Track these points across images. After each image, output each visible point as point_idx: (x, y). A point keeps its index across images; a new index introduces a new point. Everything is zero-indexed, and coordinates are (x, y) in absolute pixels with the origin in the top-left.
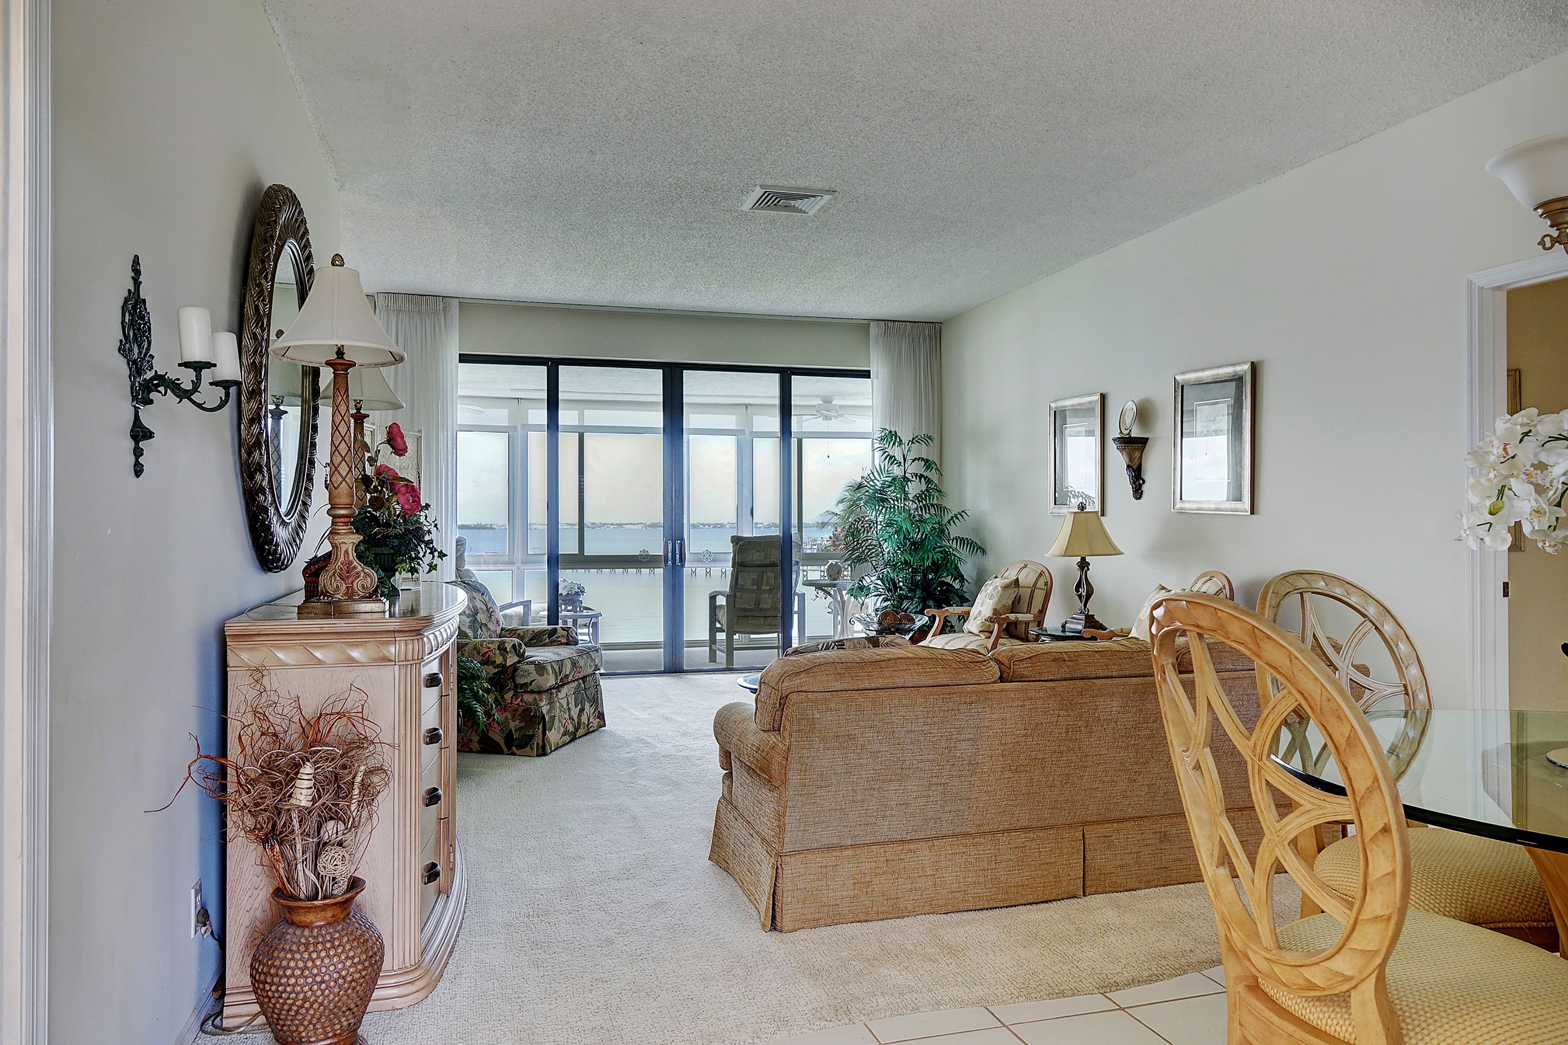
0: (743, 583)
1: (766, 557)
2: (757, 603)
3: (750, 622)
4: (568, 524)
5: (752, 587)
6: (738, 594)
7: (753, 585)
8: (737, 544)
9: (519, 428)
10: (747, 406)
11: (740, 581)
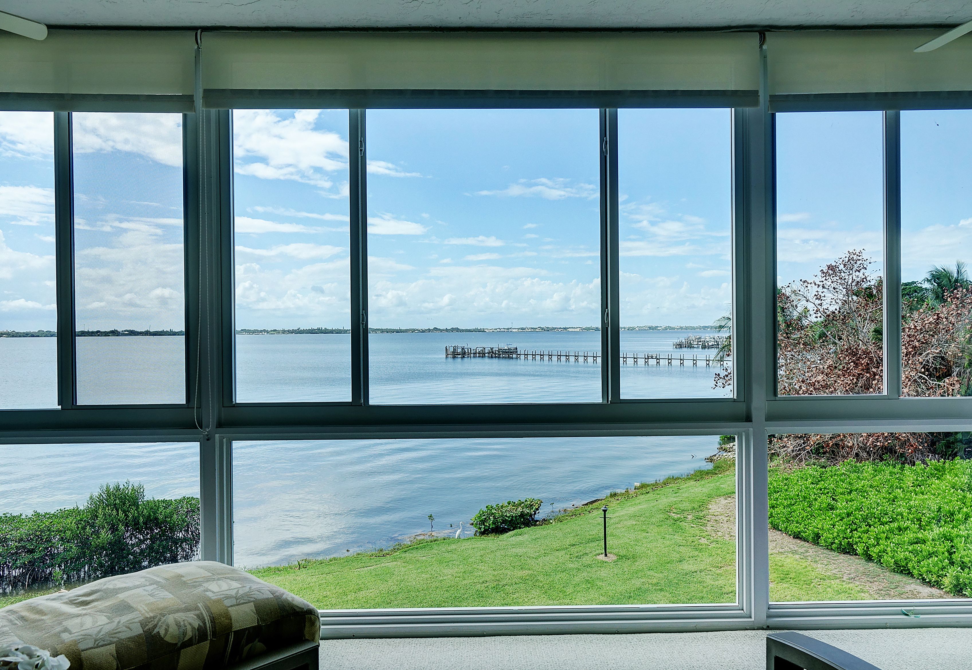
10: (763, 31)
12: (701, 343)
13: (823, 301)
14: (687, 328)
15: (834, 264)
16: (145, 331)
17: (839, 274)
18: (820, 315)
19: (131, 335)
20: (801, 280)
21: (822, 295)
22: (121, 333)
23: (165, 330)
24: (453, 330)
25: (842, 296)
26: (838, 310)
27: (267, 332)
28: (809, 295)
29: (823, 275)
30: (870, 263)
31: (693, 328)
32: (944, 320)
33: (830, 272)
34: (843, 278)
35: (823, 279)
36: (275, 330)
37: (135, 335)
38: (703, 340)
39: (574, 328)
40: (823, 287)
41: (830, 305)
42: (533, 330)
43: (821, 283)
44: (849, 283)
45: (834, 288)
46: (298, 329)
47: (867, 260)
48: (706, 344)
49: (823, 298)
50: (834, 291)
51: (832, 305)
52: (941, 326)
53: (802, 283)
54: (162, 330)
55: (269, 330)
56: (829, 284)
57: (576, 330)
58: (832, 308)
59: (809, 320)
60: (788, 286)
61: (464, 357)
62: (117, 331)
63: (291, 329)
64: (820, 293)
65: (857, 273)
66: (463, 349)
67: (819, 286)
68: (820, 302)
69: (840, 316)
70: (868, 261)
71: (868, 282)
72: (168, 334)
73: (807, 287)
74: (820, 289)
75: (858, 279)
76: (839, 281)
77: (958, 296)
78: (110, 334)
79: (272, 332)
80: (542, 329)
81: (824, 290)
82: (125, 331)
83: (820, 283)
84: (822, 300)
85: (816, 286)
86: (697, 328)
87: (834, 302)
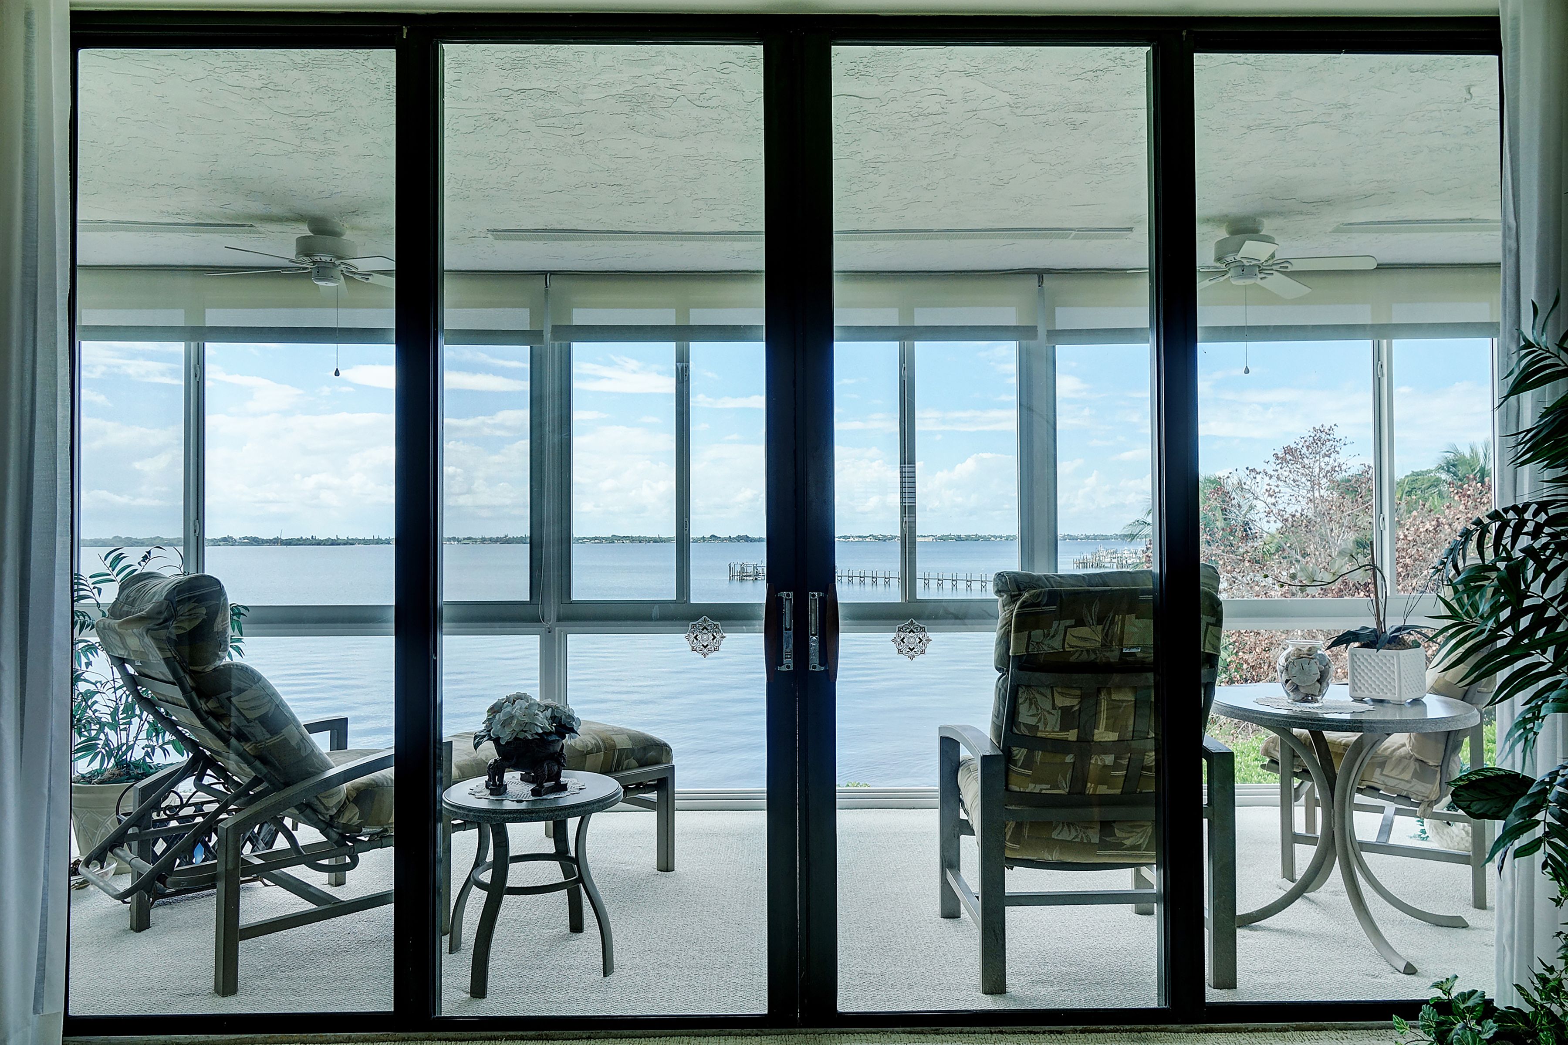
0: (1032, 721)
1: (1106, 645)
2: (1079, 778)
3: (1054, 835)
4: (860, 537)
5: (1062, 735)
6: (1020, 753)
7: (1064, 727)
8: (1013, 599)
9: (548, 335)
10: (1041, 274)
11: (1025, 716)
12: (1115, 560)
13: (1277, 499)
14: (1095, 538)
15: (1293, 446)
16: (275, 539)
17: (1300, 460)
18: (1273, 518)
19: (252, 544)
20: (1247, 468)
21: (1277, 490)
22: (238, 540)
23: (304, 538)
24: (739, 539)
25: (1306, 492)
26: (1300, 511)
27: (459, 541)
28: (1258, 490)
29: (1278, 462)
30: (1345, 444)
31: (1106, 538)
32: (1446, 527)
33: (1288, 457)
34: (1307, 466)
35: (1278, 467)
36: (469, 539)
37: (259, 544)
38: (1119, 555)
39: (925, 537)
40: (1278, 478)
41: (1289, 504)
42: (861, 539)
43: (1276, 473)
44: (1316, 474)
45: (1294, 481)
46: (506, 536)
47: (1340, 440)
48: (1124, 562)
49: (1279, 495)
50: (1294, 484)
51: (1291, 505)
52: (1443, 536)
53: (1248, 472)
54: (299, 537)
55: (461, 537)
56: (1286, 474)
57: (926, 539)
58: (1290, 510)
59: (1259, 526)
60: (1228, 477)
61: (756, 579)
62: (232, 538)
63: (494, 536)
64: (1273, 487)
65: (1327, 459)
66: (755, 568)
67: (1271, 477)
68: (1273, 500)
69: (1302, 521)
70: (1342, 442)
71: (1343, 472)
72: (309, 543)
73: (1255, 478)
74: (1273, 482)
75: (1329, 468)
76: (1301, 471)
77: (1469, 493)
78: (221, 543)
79: (466, 541)
80: (875, 537)
81: (1279, 482)
82: (244, 538)
83: (1273, 473)
84: (1276, 497)
85: (1268, 478)
86: (1111, 537)
87: (1293, 501)
